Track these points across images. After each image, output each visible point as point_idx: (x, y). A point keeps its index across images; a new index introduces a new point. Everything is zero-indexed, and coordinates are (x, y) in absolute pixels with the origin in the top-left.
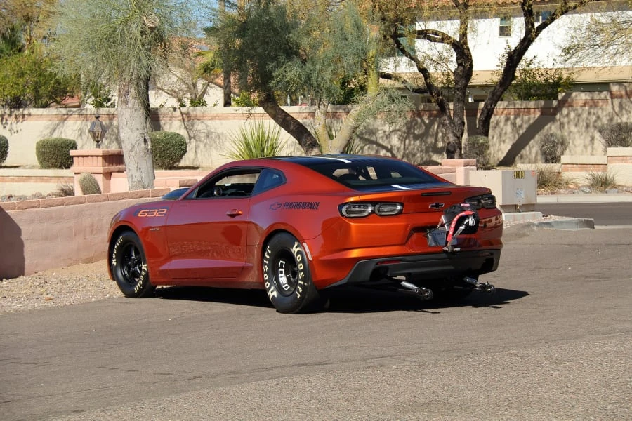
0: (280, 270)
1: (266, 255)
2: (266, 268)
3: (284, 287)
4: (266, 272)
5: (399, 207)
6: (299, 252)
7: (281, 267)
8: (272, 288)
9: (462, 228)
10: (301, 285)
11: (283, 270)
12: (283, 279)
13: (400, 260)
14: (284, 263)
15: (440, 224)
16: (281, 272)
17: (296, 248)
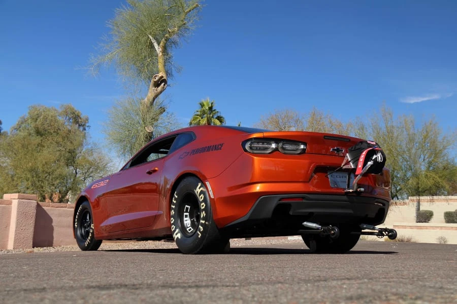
0: (185, 214)
1: (173, 201)
2: (173, 212)
3: (188, 229)
4: (172, 216)
5: (302, 147)
6: (202, 192)
7: (187, 212)
8: (177, 230)
9: (370, 163)
10: (202, 225)
11: (188, 214)
12: (187, 222)
13: (303, 198)
14: (189, 207)
15: (345, 162)
16: (186, 216)
17: (199, 188)
